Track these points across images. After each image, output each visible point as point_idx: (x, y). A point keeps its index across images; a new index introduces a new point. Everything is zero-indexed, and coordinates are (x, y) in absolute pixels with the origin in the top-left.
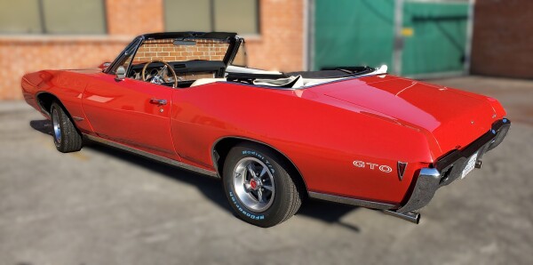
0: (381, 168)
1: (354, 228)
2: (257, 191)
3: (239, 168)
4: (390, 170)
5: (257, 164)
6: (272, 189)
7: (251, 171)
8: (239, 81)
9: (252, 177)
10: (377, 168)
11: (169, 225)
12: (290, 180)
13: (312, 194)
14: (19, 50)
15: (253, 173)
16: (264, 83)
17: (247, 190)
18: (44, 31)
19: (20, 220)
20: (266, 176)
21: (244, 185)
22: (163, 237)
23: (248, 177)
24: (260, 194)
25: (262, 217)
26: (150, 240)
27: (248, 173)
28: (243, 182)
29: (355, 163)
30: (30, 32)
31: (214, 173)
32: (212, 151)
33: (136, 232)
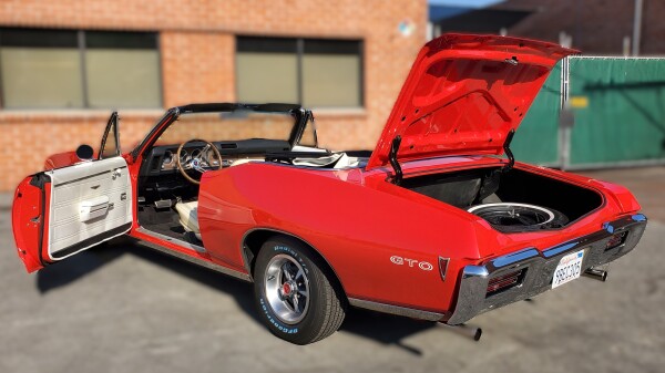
0: (421, 265)
1: (416, 352)
2: (293, 297)
3: (272, 268)
4: (430, 267)
5: (293, 264)
6: (306, 294)
7: (286, 272)
8: (279, 162)
9: (287, 280)
10: (416, 265)
11: (185, 337)
12: (327, 283)
13: (353, 301)
14: (56, 128)
15: (288, 276)
16: (305, 162)
17: (282, 298)
18: (86, 105)
19: (17, 324)
20: (301, 280)
21: (279, 291)
22: (174, 349)
23: (284, 279)
24: (296, 300)
25: (296, 331)
26: (157, 352)
27: (284, 275)
28: (277, 288)
29: (392, 259)
30: (69, 106)
31: (246, 277)
32: (241, 248)
33: (144, 342)
